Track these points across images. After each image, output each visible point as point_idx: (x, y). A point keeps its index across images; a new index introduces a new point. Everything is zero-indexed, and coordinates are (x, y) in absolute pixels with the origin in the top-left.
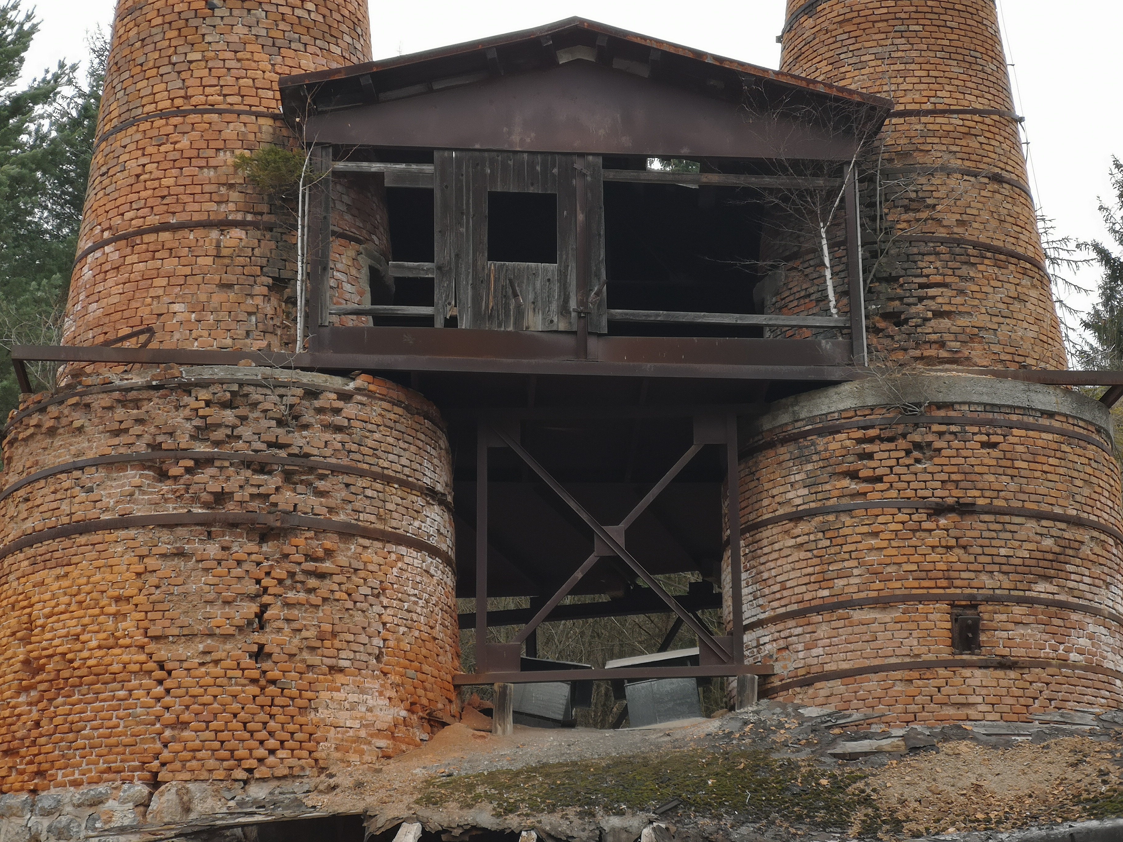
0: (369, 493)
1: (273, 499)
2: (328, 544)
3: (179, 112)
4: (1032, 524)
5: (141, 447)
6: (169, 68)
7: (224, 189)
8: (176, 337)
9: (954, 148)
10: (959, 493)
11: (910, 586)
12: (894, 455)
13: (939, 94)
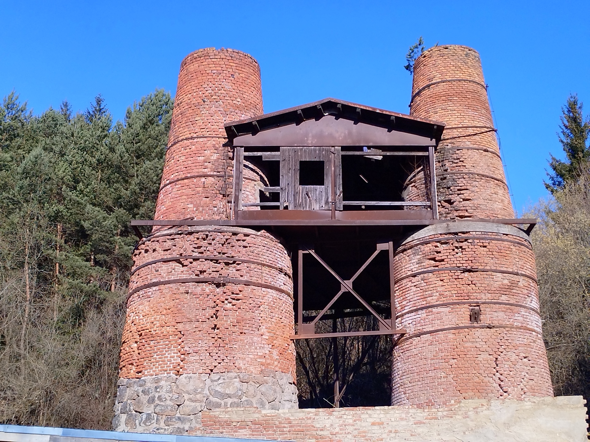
1: (220, 272)
2: (240, 288)
4: (499, 275)
5: (175, 255)
6: (190, 123)
7: (206, 164)
8: (189, 216)
9: (470, 140)
10: (472, 265)
11: (454, 299)
12: (449, 251)
13: (464, 121)
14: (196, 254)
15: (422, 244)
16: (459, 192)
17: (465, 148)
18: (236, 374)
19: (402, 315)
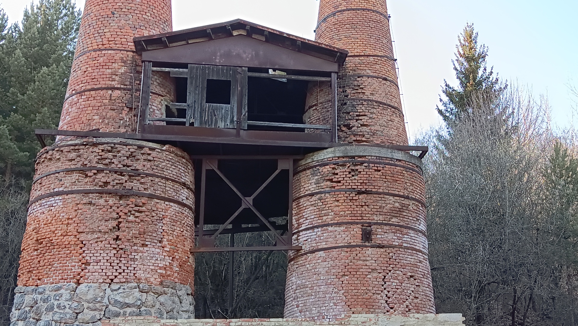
0: (159, 183)
1: (124, 185)
2: (143, 201)
3: (100, 50)
4: (391, 198)
5: (79, 165)
6: (97, 35)
7: (114, 77)
8: (94, 128)
9: (371, 68)
10: (367, 187)
11: (348, 219)
12: (345, 173)
13: (366, 50)
14: (101, 166)
15: (320, 166)
16: (357, 118)
17: (366, 76)
18: (136, 284)
19: (299, 232)
